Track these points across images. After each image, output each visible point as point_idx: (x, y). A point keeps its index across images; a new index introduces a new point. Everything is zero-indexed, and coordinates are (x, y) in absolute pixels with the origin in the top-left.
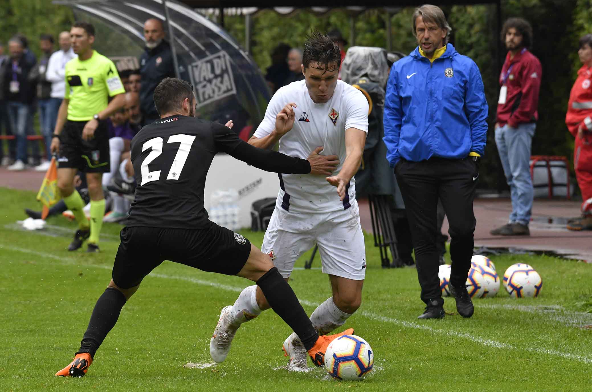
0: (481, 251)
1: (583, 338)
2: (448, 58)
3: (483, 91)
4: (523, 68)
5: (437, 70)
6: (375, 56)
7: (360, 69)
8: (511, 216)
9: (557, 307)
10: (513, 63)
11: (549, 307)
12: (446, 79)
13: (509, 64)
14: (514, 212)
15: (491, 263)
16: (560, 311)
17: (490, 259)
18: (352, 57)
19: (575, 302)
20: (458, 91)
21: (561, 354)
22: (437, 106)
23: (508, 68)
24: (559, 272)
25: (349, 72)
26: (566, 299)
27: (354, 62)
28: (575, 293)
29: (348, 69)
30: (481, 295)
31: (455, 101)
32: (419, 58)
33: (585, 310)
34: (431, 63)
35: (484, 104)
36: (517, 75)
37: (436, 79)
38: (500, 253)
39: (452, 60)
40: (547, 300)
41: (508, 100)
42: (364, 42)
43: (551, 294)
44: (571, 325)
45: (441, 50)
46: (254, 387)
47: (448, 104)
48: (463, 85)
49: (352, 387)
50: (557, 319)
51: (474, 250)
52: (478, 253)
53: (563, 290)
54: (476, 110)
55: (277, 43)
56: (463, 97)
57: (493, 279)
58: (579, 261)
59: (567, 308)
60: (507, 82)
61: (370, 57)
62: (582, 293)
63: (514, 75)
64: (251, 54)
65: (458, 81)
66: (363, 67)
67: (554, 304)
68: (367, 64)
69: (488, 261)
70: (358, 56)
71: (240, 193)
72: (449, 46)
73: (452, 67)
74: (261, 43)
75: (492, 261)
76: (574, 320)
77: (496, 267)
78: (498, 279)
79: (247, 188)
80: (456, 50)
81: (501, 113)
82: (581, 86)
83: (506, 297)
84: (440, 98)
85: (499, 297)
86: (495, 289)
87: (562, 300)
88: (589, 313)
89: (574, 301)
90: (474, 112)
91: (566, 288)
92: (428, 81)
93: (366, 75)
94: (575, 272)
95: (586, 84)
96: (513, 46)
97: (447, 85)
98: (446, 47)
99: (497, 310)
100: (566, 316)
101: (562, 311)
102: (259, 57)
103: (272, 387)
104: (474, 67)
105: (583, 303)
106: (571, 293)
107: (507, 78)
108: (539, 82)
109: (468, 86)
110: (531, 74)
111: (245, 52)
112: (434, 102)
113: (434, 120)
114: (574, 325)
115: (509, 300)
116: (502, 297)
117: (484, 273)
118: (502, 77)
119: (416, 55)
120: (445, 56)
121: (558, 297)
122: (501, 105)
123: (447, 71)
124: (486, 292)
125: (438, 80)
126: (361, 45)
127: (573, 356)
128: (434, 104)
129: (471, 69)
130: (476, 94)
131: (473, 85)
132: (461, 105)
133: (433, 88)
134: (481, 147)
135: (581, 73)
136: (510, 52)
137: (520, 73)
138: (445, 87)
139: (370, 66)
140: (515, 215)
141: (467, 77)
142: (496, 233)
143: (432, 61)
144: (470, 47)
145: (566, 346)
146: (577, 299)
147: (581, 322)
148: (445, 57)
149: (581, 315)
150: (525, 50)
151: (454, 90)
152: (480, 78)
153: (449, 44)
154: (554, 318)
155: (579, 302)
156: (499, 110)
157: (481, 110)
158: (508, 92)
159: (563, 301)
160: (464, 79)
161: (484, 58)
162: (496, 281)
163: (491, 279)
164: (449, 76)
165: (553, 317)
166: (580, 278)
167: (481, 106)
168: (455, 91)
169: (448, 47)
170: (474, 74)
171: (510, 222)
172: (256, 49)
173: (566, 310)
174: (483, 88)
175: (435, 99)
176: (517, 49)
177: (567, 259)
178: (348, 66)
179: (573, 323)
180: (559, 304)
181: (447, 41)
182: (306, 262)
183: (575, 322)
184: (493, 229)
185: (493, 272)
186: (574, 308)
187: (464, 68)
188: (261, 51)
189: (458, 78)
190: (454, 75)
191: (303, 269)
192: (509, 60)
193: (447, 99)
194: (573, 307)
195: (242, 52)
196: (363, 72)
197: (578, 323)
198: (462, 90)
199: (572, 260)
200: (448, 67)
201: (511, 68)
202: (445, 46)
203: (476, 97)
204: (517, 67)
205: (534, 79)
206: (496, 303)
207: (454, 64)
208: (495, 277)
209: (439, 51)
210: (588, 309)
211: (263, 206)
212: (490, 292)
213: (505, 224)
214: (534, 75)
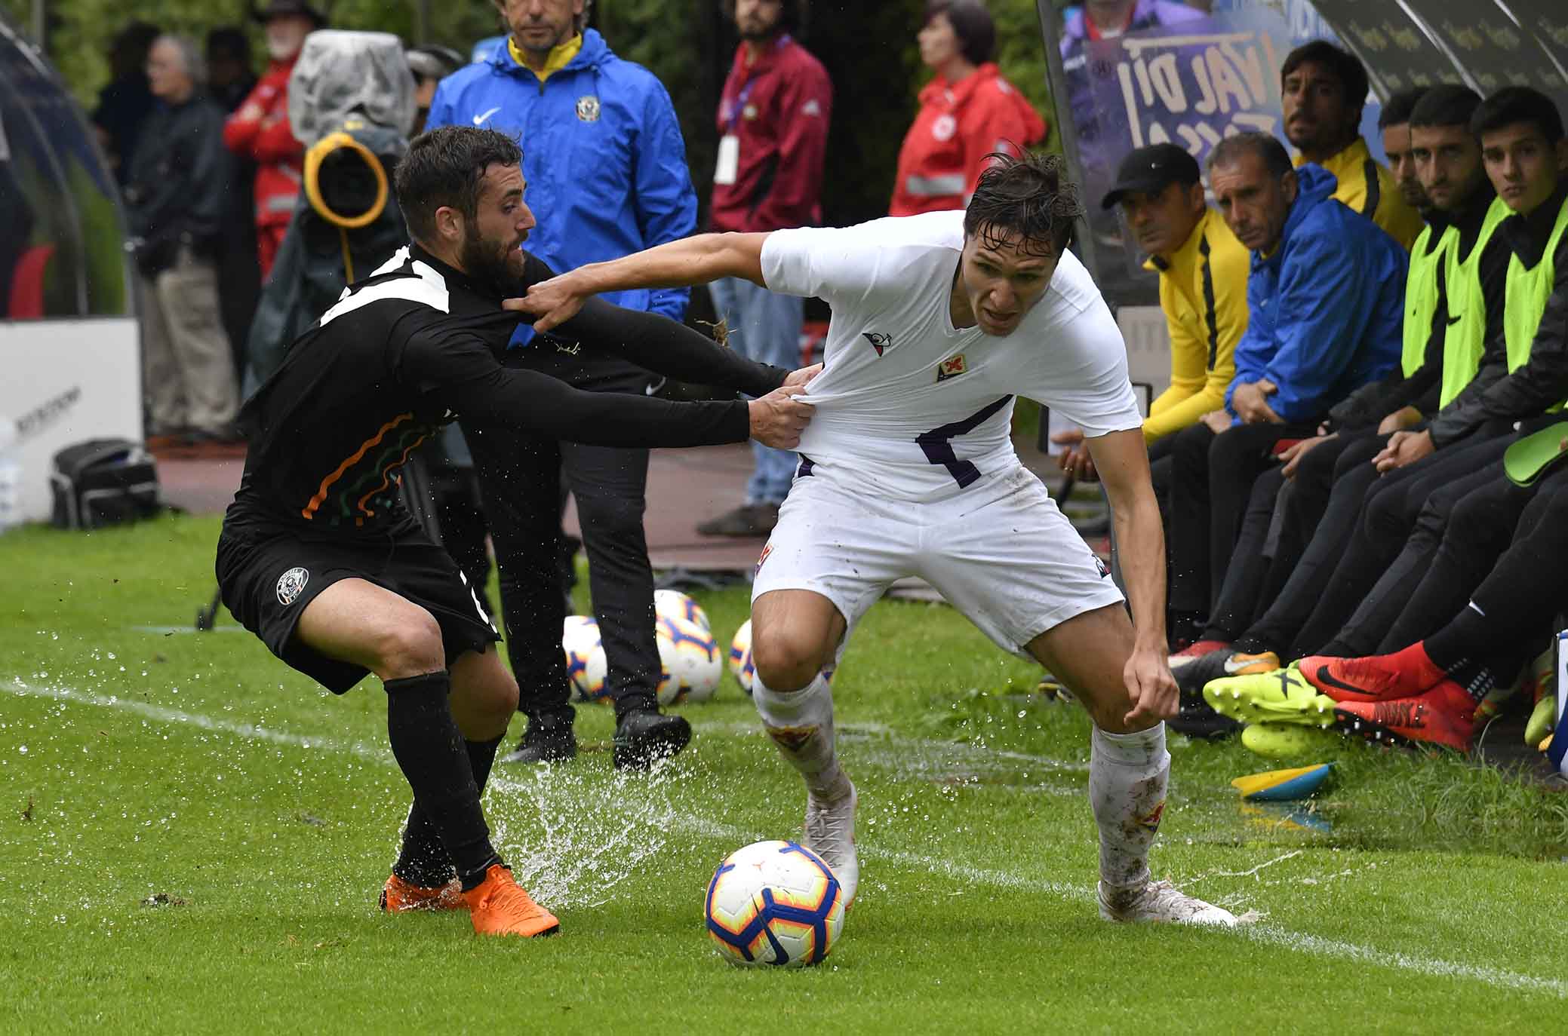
0: (672, 578)
1: (943, 808)
2: (586, 70)
3: (682, 159)
4: (782, 88)
5: (557, 101)
6: (383, 58)
7: (342, 91)
8: (751, 485)
9: (876, 727)
10: (753, 74)
11: (852, 727)
12: (580, 125)
13: (744, 75)
14: (759, 473)
15: (698, 611)
16: (882, 738)
17: (695, 601)
18: (321, 59)
19: (923, 715)
20: (613, 158)
21: (885, 853)
22: (551, 200)
23: (740, 87)
24: (880, 635)
25: (314, 100)
26: (897, 705)
27: (326, 72)
28: (922, 690)
29: (310, 91)
30: (673, 696)
31: (604, 187)
32: (507, 69)
33: (947, 736)
34: (538, 81)
35: (685, 193)
36: (765, 104)
37: (552, 125)
38: (723, 583)
39: (596, 76)
40: (846, 708)
41: (743, 174)
42: (354, 19)
43: (858, 694)
44: (911, 775)
45: (567, 48)
46: (58, 950)
47: (582, 193)
48: (625, 141)
49: (323, 946)
50: (875, 760)
51: (656, 577)
52: (664, 583)
53: (891, 683)
54: (665, 211)
55: (121, 24)
56: (625, 175)
57: (704, 655)
58: (933, 606)
59: (901, 730)
60: (735, 125)
61: (369, 61)
62: (939, 689)
63: (759, 108)
64: (50, 51)
65: (612, 133)
66: (351, 85)
67: (867, 719)
68: (363, 79)
69: (689, 605)
70: (338, 57)
71: (22, 426)
72: (591, 36)
73: (597, 94)
74: (76, 23)
75: (701, 605)
76: (918, 763)
77: (710, 622)
78: (717, 654)
79: (41, 414)
80: (608, 45)
81: (724, 209)
82: (930, 132)
83: (737, 701)
84: (562, 178)
85: (719, 702)
86: (708, 682)
87: (887, 708)
88: (959, 742)
89: (920, 711)
90: (659, 214)
91: (899, 678)
92: (531, 131)
93: (359, 109)
94: (922, 634)
95: (944, 127)
96: (758, 27)
97: (582, 143)
98: (583, 39)
99: (714, 737)
100: (897, 751)
101: (887, 737)
102: (71, 61)
103: (107, 950)
104: (657, 94)
105: (944, 716)
106: (910, 690)
107: (738, 115)
108: (823, 126)
109: (640, 145)
110: (804, 103)
111: (29, 44)
112: (545, 188)
113: (545, 238)
114: (919, 775)
115: (745, 709)
116: (727, 701)
117: (678, 637)
118: (726, 112)
119: (501, 62)
120: (578, 63)
121: (877, 701)
122: (723, 187)
123: (582, 105)
124: (684, 690)
125: (559, 130)
126: (345, 26)
127: (916, 858)
128: (545, 193)
129: (649, 99)
130: (665, 166)
131: (656, 144)
132: (620, 196)
133: (543, 152)
134: (676, 307)
135: (929, 98)
136: (747, 44)
137: (775, 102)
138: (575, 149)
139: (371, 82)
140: (763, 482)
141: (639, 121)
142: (711, 530)
143: (542, 76)
144: (640, 31)
145: (897, 831)
146: (927, 706)
147: (937, 767)
148: (578, 67)
149: (938, 749)
150: (786, 39)
151: (601, 155)
152: (673, 122)
153: (591, 31)
154: (866, 757)
155: (932, 712)
156: (718, 199)
157: (679, 210)
158: (743, 153)
159: (890, 711)
160: (628, 126)
161: (677, 60)
162: (710, 660)
163: (698, 655)
164: (588, 118)
165: (863, 754)
166: (935, 649)
167: (679, 198)
168: (604, 160)
169: (587, 40)
170: (658, 113)
171: (749, 500)
172: (62, 39)
173: (899, 735)
174: (683, 150)
175: (549, 181)
176: (766, 37)
177: (901, 600)
178: (310, 86)
179: (917, 771)
180: (880, 718)
181: (584, 21)
182: (201, 613)
183: (921, 766)
184: (703, 518)
185: (704, 636)
186: (920, 730)
187: (628, 96)
188: (75, 45)
189: (612, 123)
190: (602, 117)
191: (190, 630)
192: (744, 68)
193: (581, 182)
194: (917, 726)
195: (23, 47)
196: (352, 101)
197: (931, 771)
198: (622, 155)
199: (914, 601)
200: (586, 94)
201: (750, 89)
202: (579, 37)
203: (666, 174)
204: (765, 85)
205: (811, 118)
206: (712, 718)
207: (602, 85)
208: (708, 648)
209: (561, 52)
210: (955, 732)
211: (83, 462)
212: (695, 690)
213: (735, 505)
214: (811, 108)
